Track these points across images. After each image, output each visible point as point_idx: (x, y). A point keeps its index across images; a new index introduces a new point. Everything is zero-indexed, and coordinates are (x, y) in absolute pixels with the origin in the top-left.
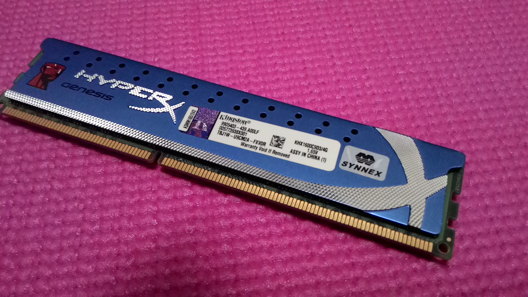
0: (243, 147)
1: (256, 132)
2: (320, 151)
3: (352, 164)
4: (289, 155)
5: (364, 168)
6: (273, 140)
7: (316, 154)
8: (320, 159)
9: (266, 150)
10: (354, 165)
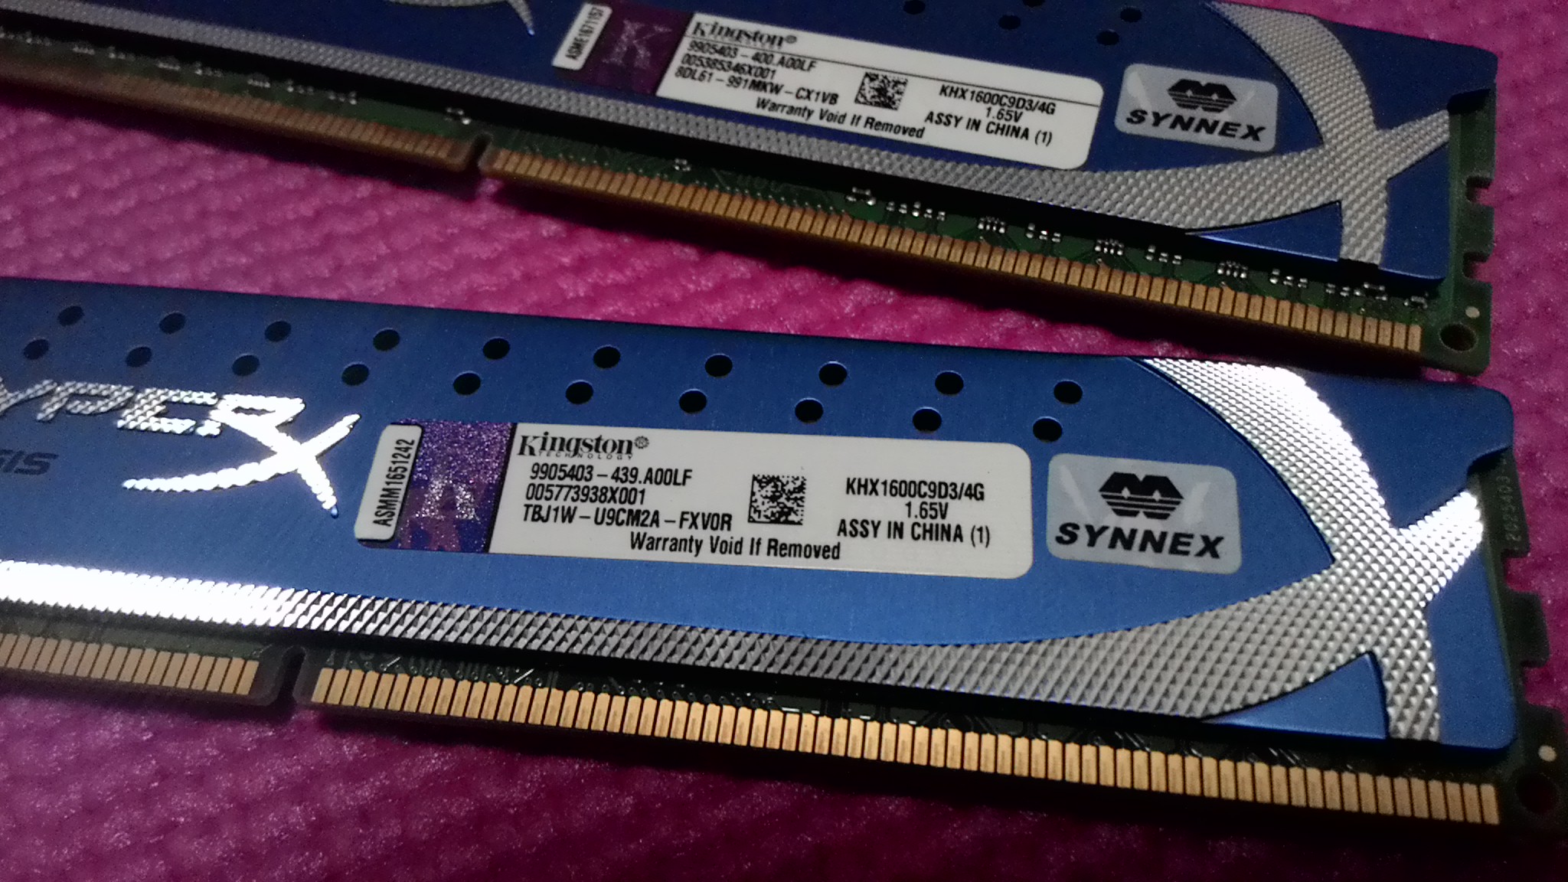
0: (643, 555)
1: (680, 479)
2: (957, 500)
3: (1096, 529)
4: (838, 547)
5: (1148, 535)
6: (757, 496)
7: (943, 516)
8: (966, 533)
9: (740, 543)
10: (1104, 529)
